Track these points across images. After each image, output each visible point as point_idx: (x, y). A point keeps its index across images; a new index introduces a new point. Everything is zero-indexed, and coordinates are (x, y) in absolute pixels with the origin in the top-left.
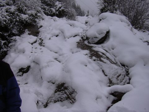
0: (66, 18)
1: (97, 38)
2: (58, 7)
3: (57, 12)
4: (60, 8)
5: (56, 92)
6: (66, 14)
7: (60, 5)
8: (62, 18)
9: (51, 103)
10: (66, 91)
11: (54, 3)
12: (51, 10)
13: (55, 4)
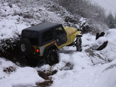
0: (90, 34)
1: (97, 46)
2: (82, 23)
3: (81, 28)
4: (84, 24)
5: (65, 66)
6: (91, 30)
7: (84, 21)
8: (86, 33)
9: (63, 70)
10: (70, 66)
11: (78, 19)
12: (75, 26)
13: (80, 21)
